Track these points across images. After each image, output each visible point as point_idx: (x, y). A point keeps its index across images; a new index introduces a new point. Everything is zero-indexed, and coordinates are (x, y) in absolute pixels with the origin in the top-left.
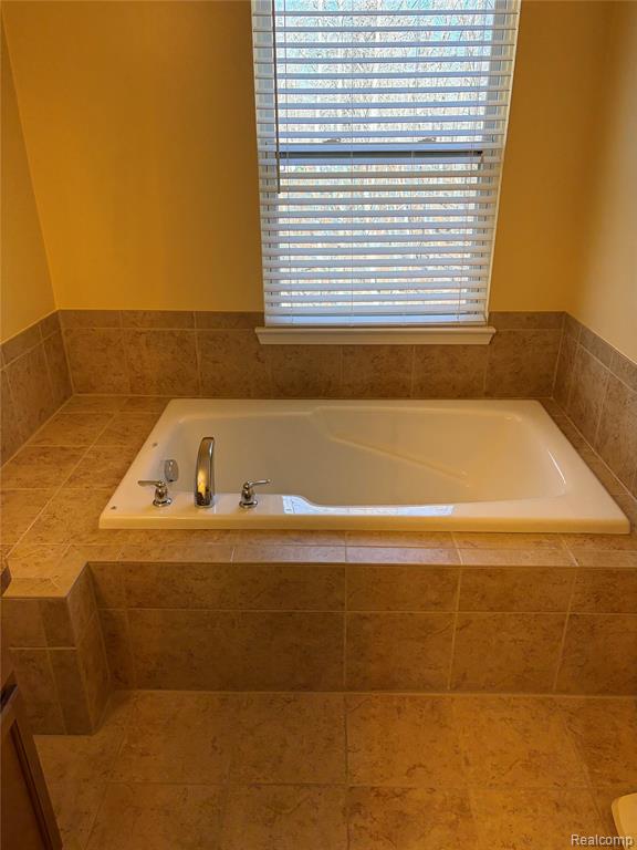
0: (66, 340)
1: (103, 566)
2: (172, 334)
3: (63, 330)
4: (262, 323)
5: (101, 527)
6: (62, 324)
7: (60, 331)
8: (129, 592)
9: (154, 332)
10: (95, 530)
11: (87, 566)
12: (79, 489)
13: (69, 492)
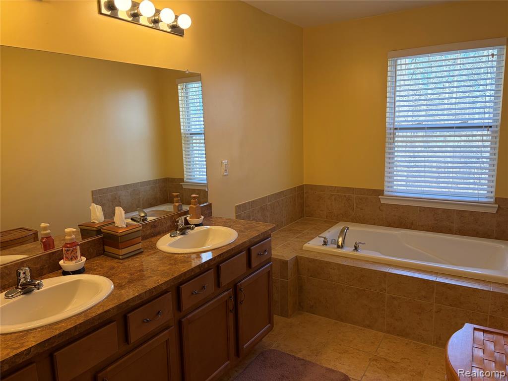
0: (305, 195)
1: (301, 258)
2: (345, 196)
3: (305, 191)
4: (383, 195)
5: (303, 249)
6: (305, 189)
7: (303, 192)
8: (308, 270)
9: (338, 195)
10: (301, 249)
11: (296, 256)
12: (299, 240)
13: (295, 240)
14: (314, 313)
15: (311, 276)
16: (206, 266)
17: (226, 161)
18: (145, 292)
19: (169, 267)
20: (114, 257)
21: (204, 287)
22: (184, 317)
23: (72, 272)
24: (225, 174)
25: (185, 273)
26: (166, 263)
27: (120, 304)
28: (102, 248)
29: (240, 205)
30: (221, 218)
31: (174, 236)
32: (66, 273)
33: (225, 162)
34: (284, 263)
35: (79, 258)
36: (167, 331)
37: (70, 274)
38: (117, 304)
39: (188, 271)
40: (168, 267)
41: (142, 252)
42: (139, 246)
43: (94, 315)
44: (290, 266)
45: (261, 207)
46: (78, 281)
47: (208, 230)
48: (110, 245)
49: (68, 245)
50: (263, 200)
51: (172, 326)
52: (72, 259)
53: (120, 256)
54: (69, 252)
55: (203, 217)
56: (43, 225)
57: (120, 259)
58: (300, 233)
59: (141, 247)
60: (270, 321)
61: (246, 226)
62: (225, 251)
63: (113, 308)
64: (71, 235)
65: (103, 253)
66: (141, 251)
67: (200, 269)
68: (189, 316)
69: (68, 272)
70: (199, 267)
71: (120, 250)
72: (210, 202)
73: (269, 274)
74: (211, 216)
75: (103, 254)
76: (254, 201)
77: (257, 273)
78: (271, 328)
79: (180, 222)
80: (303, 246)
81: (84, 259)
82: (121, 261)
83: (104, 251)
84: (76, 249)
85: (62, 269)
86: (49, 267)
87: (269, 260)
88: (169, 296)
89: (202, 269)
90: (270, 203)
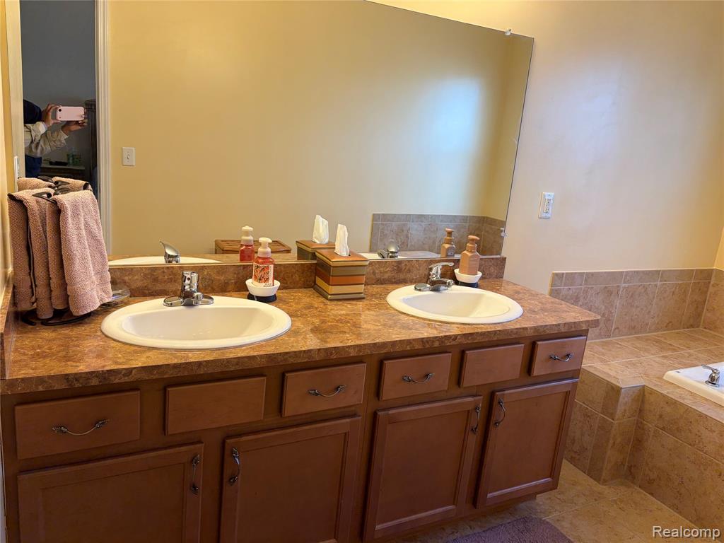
0: (711, 289)
1: (652, 392)
3: (712, 282)
5: (664, 378)
6: (713, 278)
7: (709, 283)
8: (661, 416)
10: (660, 378)
11: (644, 386)
12: (665, 361)
13: (657, 359)
14: (652, 494)
15: (663, 429)
16: (437, 344)
17: (553, 194)
18: (319, 350)
19: (380, 327)
20: (323, 294)
21: (427, 375)
22: (384, 410)
23: (257, 297)
24: (544, 215)
25: (394, 343)
26: (379, 321)
27: (274, 354)
28: (313, 278)
29: (563, 274)
30: (515, 284)
31: (420, 290)
32: (251, 297)
33: (549, 194)
34: (614, 391)
35: (270, 281)
36: (348, 420)
37: (254, 300)
38: (269, 353)
39: (400, 341)
40: (377, 328)
41: (364, 298)
42: (361, 288)
43: (231, 356)
44: (623, 399)
45: (606, 287)
46: (254, 310)
47: (480, 296)
48: (322, 278)
49: (260, 261)
50: (613, 276)
51: (359, 416)
52: (260, 279)
53: (329, 294)
54: (259, 270)
55: (480, 274)
56: (247, 228)
57: (327, 299)
58: (674, 350)
59: (362, 291)
60: (554, 472)
61: (548, 306)
62: (480, 331)
63: (261, 356)
64: (265, 248)
65: (312, 285)
66: (362, 295)
67: (424, 346)
68: (391, 412)
69: (253, 296)
70: (423, 342)
71: (330, 287)
72: (504, 254)
73: (567, 396)
74: (502, 278)
75: (312, 287)
76: (592, 274)
77: (543, 388)
78: (553, 486)
79: (434, 271)
80: (665, 372)
81: (277, 284)
82: (328, 302)
83: (315, 284)
84: (268, 268)
85: (248, 291)
86: (236, 283)
87: (576, 373)
88: (362, 368)
89: (428, 346)
90: (627, 285)
